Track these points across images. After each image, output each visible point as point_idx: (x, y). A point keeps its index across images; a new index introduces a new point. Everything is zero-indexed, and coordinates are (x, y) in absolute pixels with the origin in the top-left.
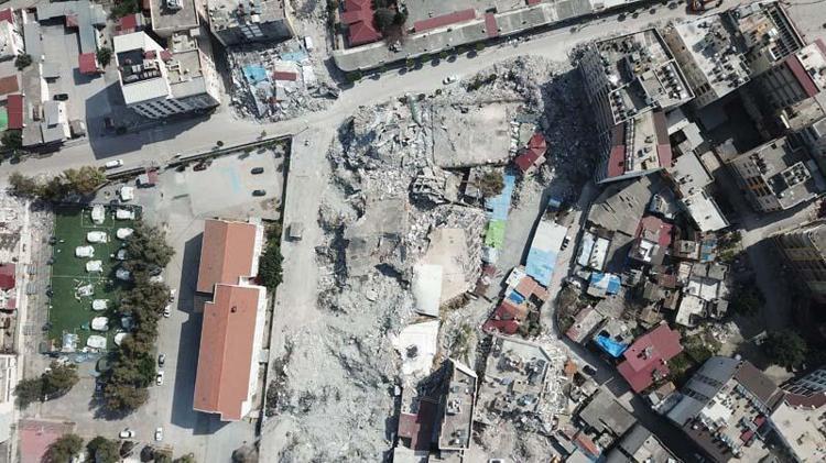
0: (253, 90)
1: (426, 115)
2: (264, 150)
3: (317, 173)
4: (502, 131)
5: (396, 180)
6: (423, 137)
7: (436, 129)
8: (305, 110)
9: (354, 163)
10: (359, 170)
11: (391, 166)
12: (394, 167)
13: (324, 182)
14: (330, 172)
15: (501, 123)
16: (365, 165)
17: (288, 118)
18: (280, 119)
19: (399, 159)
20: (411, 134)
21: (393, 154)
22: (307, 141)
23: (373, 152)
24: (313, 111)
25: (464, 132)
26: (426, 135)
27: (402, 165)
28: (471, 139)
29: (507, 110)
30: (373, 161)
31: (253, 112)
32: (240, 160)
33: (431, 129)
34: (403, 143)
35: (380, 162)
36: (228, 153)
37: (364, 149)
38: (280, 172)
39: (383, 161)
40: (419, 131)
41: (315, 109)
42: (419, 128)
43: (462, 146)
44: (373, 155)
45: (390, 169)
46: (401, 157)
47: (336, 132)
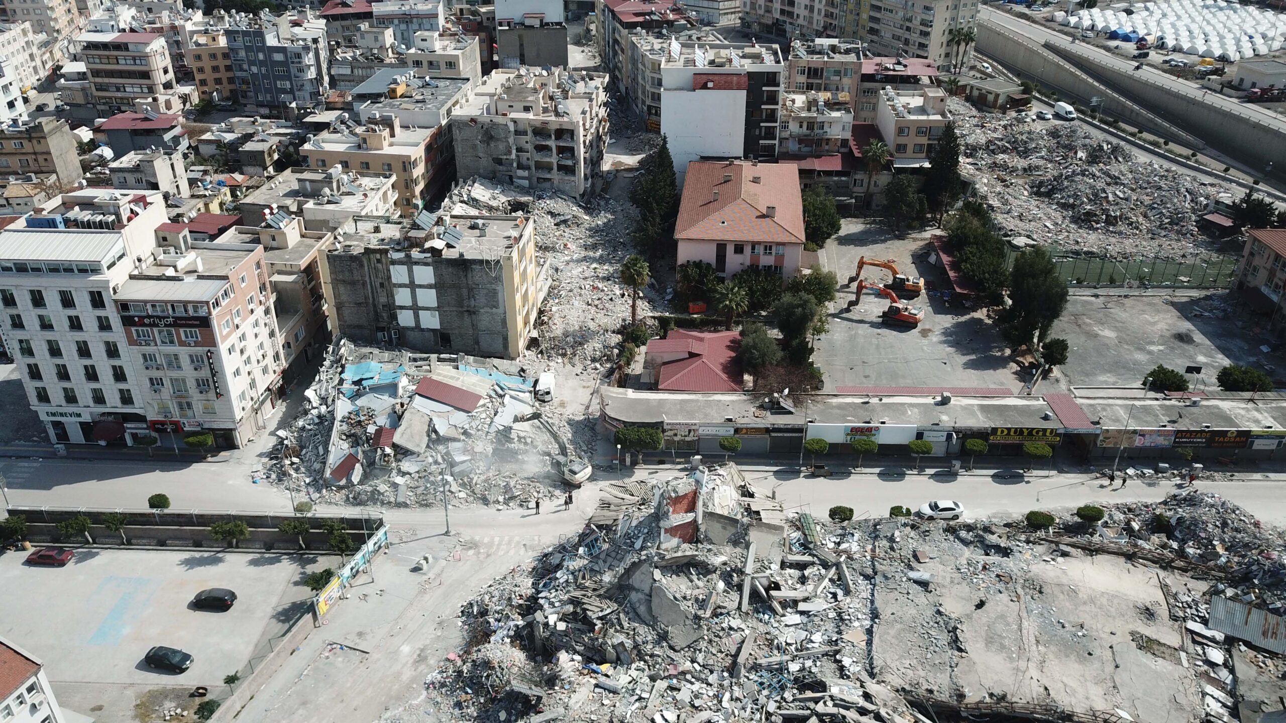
0: (343, 407)
1: (853, 545)
2: (278, 560)
3: (406, 649)
4: (1159, 643)
5: (696, 708)
6: (835, 596)
7: (886, 578)
8: (462, 495)
9: (551, 623)
10: (563, 656)
11: (688, 664)
12: (703, 666)
13: (413, 680)
14: (452, 656)
15: (1148, 613)
16: (590, 639)
17: (400, 499)
18: (375, 497)
19: (730, 644)
20: (790, 582)
21: (708, 613)
22: (426, 559)
23: (636, 585)
24: (485, 501)
25: (1000, 603)
26: (847, 592)
27: (733, 670)
28: (1031, 627)
29: (1164, 587)
30: (626, 625)
31: (310, 471)
32: (183, 568)
33: (867, 577)
34: (754, 594)
35: (650, 638)
36: (162, 543)
37: (607, 578)
38: (283, 622)
39: (663, 637)
40: (821, 578)
41: (491, 498)
42: (823, 571)
43: (991, 640)
44: (634, 596)
45: (684, 673)
46: (736, 636)
47: (528, 561)
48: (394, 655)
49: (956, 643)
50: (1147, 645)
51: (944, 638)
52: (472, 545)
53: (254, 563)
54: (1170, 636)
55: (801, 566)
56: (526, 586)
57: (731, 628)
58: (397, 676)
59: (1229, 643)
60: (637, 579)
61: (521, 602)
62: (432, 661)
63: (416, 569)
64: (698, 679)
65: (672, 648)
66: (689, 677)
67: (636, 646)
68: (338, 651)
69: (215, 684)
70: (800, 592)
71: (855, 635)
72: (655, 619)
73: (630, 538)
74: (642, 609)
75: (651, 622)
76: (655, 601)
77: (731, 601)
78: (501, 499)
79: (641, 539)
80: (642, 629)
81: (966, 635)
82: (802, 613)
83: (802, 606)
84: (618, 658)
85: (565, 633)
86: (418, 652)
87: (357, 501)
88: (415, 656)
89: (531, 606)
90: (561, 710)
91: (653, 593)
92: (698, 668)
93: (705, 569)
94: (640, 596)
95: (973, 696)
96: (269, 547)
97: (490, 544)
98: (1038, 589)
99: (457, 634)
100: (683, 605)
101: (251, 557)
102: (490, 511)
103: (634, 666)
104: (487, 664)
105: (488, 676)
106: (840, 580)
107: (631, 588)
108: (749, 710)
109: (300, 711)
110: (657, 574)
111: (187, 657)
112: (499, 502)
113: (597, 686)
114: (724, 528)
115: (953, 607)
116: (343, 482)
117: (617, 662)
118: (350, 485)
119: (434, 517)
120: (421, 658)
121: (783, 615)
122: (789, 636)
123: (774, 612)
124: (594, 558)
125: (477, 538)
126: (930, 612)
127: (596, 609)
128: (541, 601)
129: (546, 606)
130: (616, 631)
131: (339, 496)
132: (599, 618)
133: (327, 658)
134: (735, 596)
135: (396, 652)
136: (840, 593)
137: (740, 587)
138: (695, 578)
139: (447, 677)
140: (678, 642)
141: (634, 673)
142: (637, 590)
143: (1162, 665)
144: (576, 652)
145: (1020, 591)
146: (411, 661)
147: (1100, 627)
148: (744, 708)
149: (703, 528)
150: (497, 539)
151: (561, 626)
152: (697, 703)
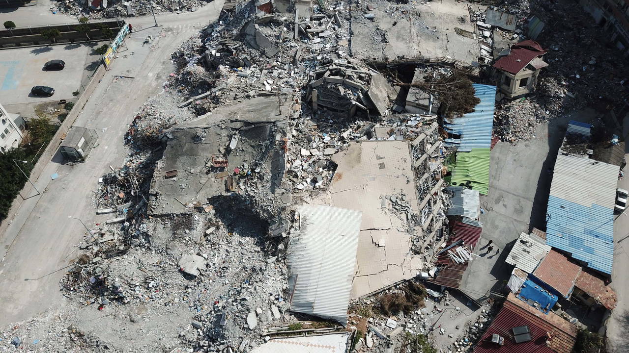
1: (341, 8)
2: (78, 46)
4: (466, 31)
5: (281, 78)
6: (334, 29)
7: (356, 18)
8: (159, 8)
9: (213, 54)
10: (221, 67)
11: (275, 62)
12: (281, 63)
13: (157, 86)
14: (172, 75)
15: (462, 20)
16: (231, 58)
17: (130, 13)
18: (117, 13)
19: (291, 52)
20: (315, 26)
21: (281, 41)
22: (149, 37)
23: (248, 33)
24: (171, 10)
25: (403, 22)
26: (339, 27)
27: (294, 62)
28: (415, 30)
29: (470, 10)
30: (246, 50)
31: (80, 5)
32: (33, 55)
33: (347, 19)
34: (300, 32)
35: (257, 54)
36: (18, 45)
37: (235, 32)
38: (91, 70)
39: (263, 53)
40: (328, 22)
41: (173, 8)
42: (329, 20)
43: (399, 37)
44: (248, 38)
45: (273, 67)
46: (294, 49)
47: (197, 33)
48: (146, 77)
49: (385, 40)
50: (460, 32)
51: (380, 38)
52: (169, 30)
53: (66, 48)
54: (469, 28)
55: (319, 19)
56: (199, 42)
57: (291, 46)
58: (150, 85)
59: (493, 29)
60: (248, 30)
61: (198, 48)
62: (164, 78)
63: (146, 42)
64: (280, 69)
65: (267, 57)
66: (276, 68)
67: (252, 58)
68: (120, 79)
69: (69, 97)
70: (320, 29)
71: (344, 42)
72: (258, 46)
73: (242, 13)
74: (252, 43)
75: (257, 48)
76: (257, 38)
77: (290, 35)
78: (178, 8)
79: (247, 13)
80: (253, 51)
81: (389, 36)
82: (321, 37)
83: (321, 35)
84: (245, 64)
85: (220, 57)
86: (156, 75)
87: (108, 16)
88: (156, 77)
89: (202, 50)
90: (225, 85)
91: (256, 34)
92: (279, 64)
93: (278, 24)
94: (250, 37)
95: (391, 58)
96: (72, 41)
97: (178, 29)
98: (418, 15)
99: (172, 66)
100: (270, 39)
101: (65, 46)
102: (174, 14)
103: (252, 66)
104: (189, 73)
105: (190, 79)
106: (336, 22)
107: (246, 34)
108: (302, 76)
109: (111, 103)
110: (257, 26)
111: (51, 89)
112: (177, 10)
113: (237, 76)
114: (284, 5)
115: (383, 26)
116: (99, 8)
117: (245, 66)
118: (102, 9)
119: (148, 20)
120: (158, 77)
121: (313, 39)
122: (316, 47)
123: (309, 39)
124: (227, 25)
125: (171, 27)
126: (374, 30)
127: (232, 45)
128: (207, 46)
129: (210, 48)
130: (242, 53)
131: (99, 15)
132: (234, 49)
133: (116, 82)
134: (292, 33)
135: (147, 76)
136: (336, 27)
137: (294, 30)
138: (273, 27)
139: (172, 82)
140: (270, 54)
141: (253, 69)
142: (249, 35)
143: (466, 40)
144: (226, 65)
145: (411, 17)
146: (154, 79)
147: (442, 27)
148: (300, 76)
149: (274, 6)
150: (180, 26)
151: (218, 55)
152: (281, 76)
